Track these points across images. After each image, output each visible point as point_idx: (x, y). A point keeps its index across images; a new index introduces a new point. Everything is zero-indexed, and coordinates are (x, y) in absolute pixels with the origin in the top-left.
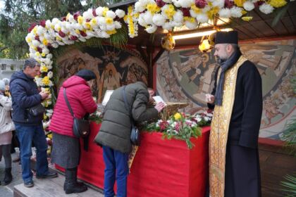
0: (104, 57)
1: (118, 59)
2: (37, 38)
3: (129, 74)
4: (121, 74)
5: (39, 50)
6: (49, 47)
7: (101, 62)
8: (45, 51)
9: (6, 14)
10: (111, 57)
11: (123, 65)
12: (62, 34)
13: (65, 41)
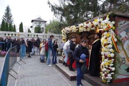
0: (82, 35)
1: (87, 35)
2: (64, 31)
3: (91, 40)
4: (88, 40)
5: (64, 34)
6: (66, 33)
7: (81, 36)
8: (65, 34)
9: (61, 23)
10: (85, 35)
11: (89, 37)
12: (68, 31)
13: (69, 32)
